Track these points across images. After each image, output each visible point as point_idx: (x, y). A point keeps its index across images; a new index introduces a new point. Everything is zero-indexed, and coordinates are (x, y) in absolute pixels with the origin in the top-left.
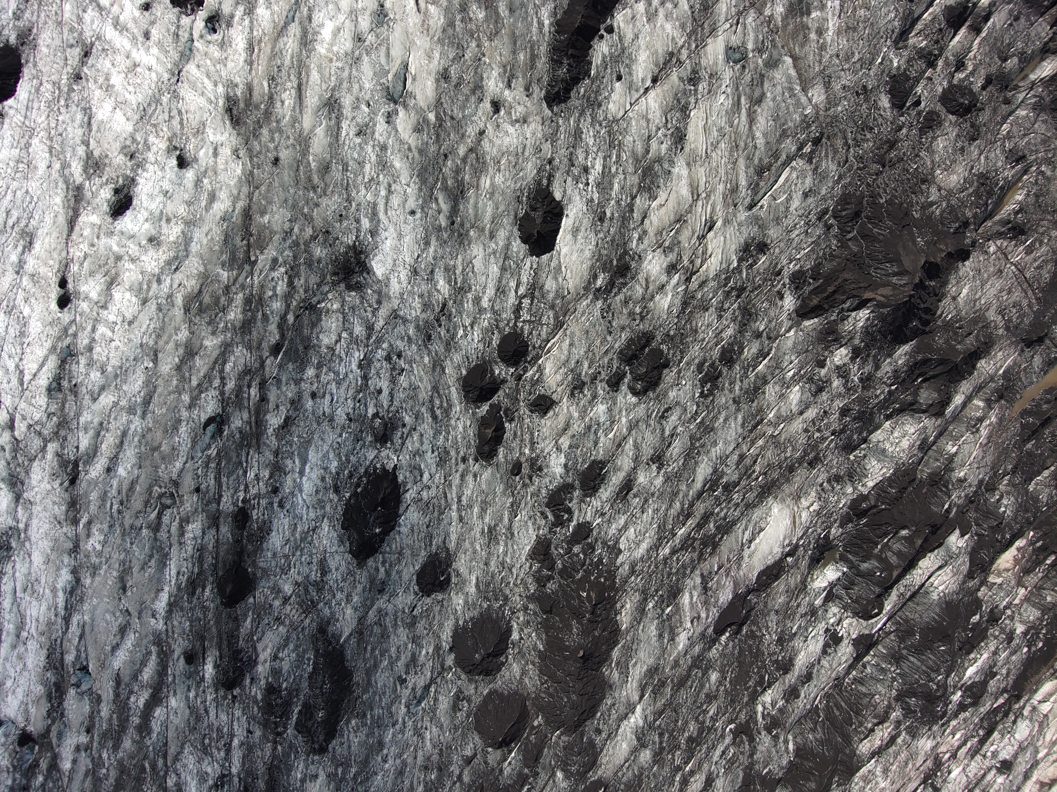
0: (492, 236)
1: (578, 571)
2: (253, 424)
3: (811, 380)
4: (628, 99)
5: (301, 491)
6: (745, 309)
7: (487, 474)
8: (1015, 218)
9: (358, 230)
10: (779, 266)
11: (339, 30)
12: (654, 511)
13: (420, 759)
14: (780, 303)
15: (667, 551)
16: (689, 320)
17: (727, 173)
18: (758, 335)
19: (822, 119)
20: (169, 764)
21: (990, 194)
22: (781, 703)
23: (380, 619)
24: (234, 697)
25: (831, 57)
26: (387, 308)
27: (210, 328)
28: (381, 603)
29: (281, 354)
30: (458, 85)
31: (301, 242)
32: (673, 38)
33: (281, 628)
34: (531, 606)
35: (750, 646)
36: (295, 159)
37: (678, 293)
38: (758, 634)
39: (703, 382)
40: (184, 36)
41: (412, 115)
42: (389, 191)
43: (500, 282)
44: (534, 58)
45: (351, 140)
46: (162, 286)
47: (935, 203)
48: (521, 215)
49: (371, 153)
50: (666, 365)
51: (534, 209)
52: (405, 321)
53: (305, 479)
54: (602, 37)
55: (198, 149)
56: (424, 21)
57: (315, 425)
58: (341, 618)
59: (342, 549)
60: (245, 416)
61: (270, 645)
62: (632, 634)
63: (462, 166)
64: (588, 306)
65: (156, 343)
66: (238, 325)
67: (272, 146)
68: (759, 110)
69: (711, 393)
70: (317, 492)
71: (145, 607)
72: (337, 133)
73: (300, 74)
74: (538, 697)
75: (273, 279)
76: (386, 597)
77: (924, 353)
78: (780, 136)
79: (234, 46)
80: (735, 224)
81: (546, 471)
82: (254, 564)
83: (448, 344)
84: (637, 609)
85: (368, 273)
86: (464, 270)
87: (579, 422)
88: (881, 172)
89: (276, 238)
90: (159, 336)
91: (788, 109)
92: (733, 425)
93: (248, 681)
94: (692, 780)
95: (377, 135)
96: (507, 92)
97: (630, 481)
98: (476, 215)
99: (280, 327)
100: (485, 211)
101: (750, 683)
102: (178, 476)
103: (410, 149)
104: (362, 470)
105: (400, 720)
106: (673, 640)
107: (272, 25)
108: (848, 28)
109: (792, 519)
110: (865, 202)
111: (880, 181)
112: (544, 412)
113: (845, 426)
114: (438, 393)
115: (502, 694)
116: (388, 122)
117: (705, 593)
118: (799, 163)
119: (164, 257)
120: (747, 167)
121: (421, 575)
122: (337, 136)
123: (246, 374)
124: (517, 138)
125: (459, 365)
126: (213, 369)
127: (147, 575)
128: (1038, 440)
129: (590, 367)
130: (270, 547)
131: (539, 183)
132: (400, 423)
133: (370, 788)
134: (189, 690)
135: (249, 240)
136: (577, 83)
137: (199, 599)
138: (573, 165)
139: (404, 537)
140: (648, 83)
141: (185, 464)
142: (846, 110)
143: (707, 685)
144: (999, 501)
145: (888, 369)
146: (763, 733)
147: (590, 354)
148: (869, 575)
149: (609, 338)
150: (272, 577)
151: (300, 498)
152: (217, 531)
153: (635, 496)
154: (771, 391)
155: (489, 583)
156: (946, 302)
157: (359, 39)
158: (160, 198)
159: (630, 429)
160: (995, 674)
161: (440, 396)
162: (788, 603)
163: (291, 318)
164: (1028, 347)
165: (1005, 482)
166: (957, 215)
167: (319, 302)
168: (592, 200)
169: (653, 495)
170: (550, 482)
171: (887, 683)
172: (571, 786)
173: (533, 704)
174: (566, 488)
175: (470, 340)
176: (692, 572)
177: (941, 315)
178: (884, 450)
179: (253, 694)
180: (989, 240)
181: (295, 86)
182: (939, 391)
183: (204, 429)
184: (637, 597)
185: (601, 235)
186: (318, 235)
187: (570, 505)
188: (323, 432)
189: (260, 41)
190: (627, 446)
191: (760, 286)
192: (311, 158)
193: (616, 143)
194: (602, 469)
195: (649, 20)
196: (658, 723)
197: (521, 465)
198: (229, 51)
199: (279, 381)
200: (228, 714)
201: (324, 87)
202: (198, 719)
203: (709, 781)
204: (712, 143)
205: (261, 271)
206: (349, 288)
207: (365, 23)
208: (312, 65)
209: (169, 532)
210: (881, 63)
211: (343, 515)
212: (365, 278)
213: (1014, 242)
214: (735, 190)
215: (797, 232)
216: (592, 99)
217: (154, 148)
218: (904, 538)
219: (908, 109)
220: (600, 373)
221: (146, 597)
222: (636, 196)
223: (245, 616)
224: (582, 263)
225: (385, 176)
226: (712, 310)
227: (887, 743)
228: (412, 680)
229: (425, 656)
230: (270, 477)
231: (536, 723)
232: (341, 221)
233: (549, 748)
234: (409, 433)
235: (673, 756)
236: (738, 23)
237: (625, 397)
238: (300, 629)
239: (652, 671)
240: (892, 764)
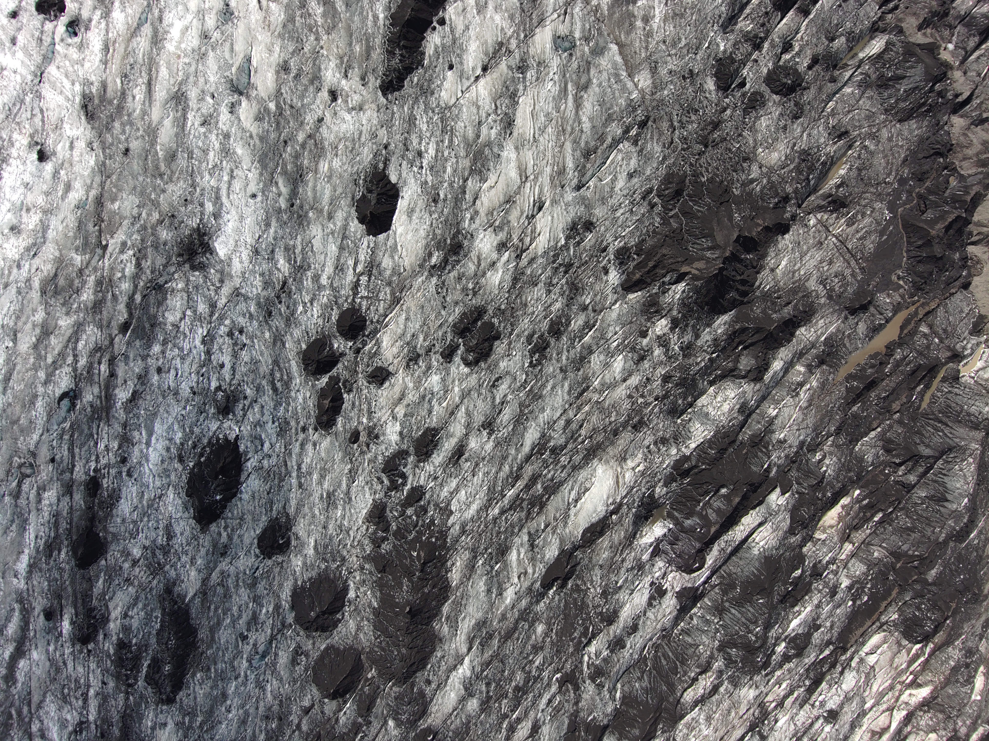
0: (330, 217)
1: (411, 532)
2: (103, 398)
3: (633, 349)
4: (460, 87)
5: (147, 461)
6: (573, 283)
7: (326, 443)
8: (837, 192)
9: (202, 213)
10: (605, 243)
11: (187, 29)
12: (484, 474)
13: (261, 709)
14: (605, 278)
15: (497, 511)
16: (519, 295)
17: (554, 156)
18: (584, 308)
19: (648, 103)
20: (33, 711)
21: (811, 169)
22: (605, 653)
23: (222, 580)
24: (89, 651)
25: (657, 43)
26: (229, 286)
27: (64, 309)
28: (224, 565)
29: (129, 332)
30: (297, 77)
31: (149, 225)
32: (502, 29)
33: (130, 589)
34: (367, 566)
35: (575, 600)
36: (144, 149)
37: (508, 269)
38: (583, 587)
39: (532, 353)
40: (47, 40)
41: (254, 105)
42: (232, 176)
43: (338, 260)
44: (369, 50)
45: (196, 130)
46: (22, 271)
47: (756, 180)
48: (358, 197)
49: (215, 141)
50: (497, 337)
51: (370, 191)
52: (246, 298)
53: (151, 449)
54: (434, 29)
55: (56, 143)
56: (265, 18)
57: (161, 399)
58: (186, 580)
59: (186, 515)
60: (96, 390)
61: (121, 604)
62: (461, 590)
63: (302, 151)
64: (423, 282)
65: (16, 324)
66: (90, 305)
67: (123, 138)
68: (586, 96)
69: (539, 362)
70: (163, 462)
71: (8, 568)
72: (183, 124)
73: (151, 71)
74: (372, 651)
75: (122, 261)
76: (228, 560)
77: (742, 322)
78: (606, 120)
79: (91, 47)
80: (562, 204)
81: (382, 438)
82: (105, 529)
83: (288, 320)
84: (466, 566)
85: (211, 254)
86: (303, 249)
87: (413, 392)
88: (704, 152)
89: (126, 222)
90: (18, 318)
91: (614, 94)
92: (560, 392)
93: (101, 637)
94: (519, 727)
95: (220, 125)
96: (344, 82)
97: (462, 446)
98: (315, 198)
99: (129, 306)
100: (323, 193)
101: (576, 634)
102: (36, 447)
103: (251, 137)
104: (205, 441)
105: (242, 674)
106: (501, 594)
107: (126, 26)
108: (675, 15)
109: (615, 479)
110: (687, 181)
111: (703, 160)
112: (381, 383)
113: (667, 392)
114: (279, 366)
115: (338, 649)
116: (231, 112)
117: (532, 550)
118: (625, 146)
119: (24, 244)
120: (574, 150)
121: (261, 539)
122: (183, 127)
123: (97, 352)
124: (354, 124)
125: (299, 340)
126: (66, 347)
127: (9, 538)
128: (864, 403)
129: (424, 340)
130: (120, 513)
131: (376, 167)
132: (242, 396)
133: (215, 735)
134: (49, 644)
135: (100, 226)
136: (411, 72)
137: (55, 561)
138: (408, 150)
139: (245, 503)
140: (479, 72)
141: (41, 436)
142: (673, 93)
143: (534, 637)
144: (820, 461)
145: (708, 338)
146: (588, 682)
147: (426, 327)
148: (691, 531)
149: (443, 313)
150: (122, 541)
151: (146, 467)
152: (71, 499)
153: (466, 461)
154: (596, 360)
155: (327, 546)
156: (765, 273)
157: (205, 36)
158: (22, 190)
159: (462, 398)
160: (819, 627)
161: (280, 369)
162: (612, 558)
163: (138, 298)
164: (852, 315)
165: (829, 443)
166: (776, 190)
167: (166, 282)
168: (426, 182)
169: (483, 459)
170: (386, 448)
171: (711, 634)
172: (402, 734)
173: (368, 658)
174: (401, 454)
175: (309, 315)
176: (520, 530)
177: (759, 286)
178: (707, 414)
179: (106, 648)
180: (809, 214)
181: (146, 82)
182: (757, 358)
183: (59, 404)
184: (467, 555)
185: (435, 216)
186: (164, 219)
187: (405, 470)
188: (169, 405)
189: (115, 42)
190: (460, 413)
191: (586, 262)
192: (158, 148)
193: (449, 128)
194: (434, 436)
195: (479, 12)
196: (485, 673)
197: (359, 433)
198: (87, 52)
199: (127, 357)
200: (84, 667)
201: (172, 82)
202: (58, 670)
203: (536, 729)
204: (540, 128)
205: (111, 254)
206: (193, 268)
207: (211, 22)
208: (162, 62)
209: (28, 499)
210: (708, 47)
211: (188, 483)
212: (207, 259)
213: (834, 215)
214: (562, 172)
215: (621, 211)
216: (425, 87)
217: (17, 145)
218: (724, 496)
219: (733, 91)
220: (434, 345)
221: (9, 558)
222: (467, 179)
223: (98, 577)
224: (417, 242)
225: (228, 162)
226: (541, 285)
227: (710, 692)
228: (253, 637)
229: (265, 615)
230: (119, 448)
231: (369, 676)
232: (186, 206)
233: (382, 699)
234: (251, 406)
235: (500, 704)
236: (566, 13)
237: (458, 368)
238: (148, 590)
239: (481, 624)
240: (715, 712)
